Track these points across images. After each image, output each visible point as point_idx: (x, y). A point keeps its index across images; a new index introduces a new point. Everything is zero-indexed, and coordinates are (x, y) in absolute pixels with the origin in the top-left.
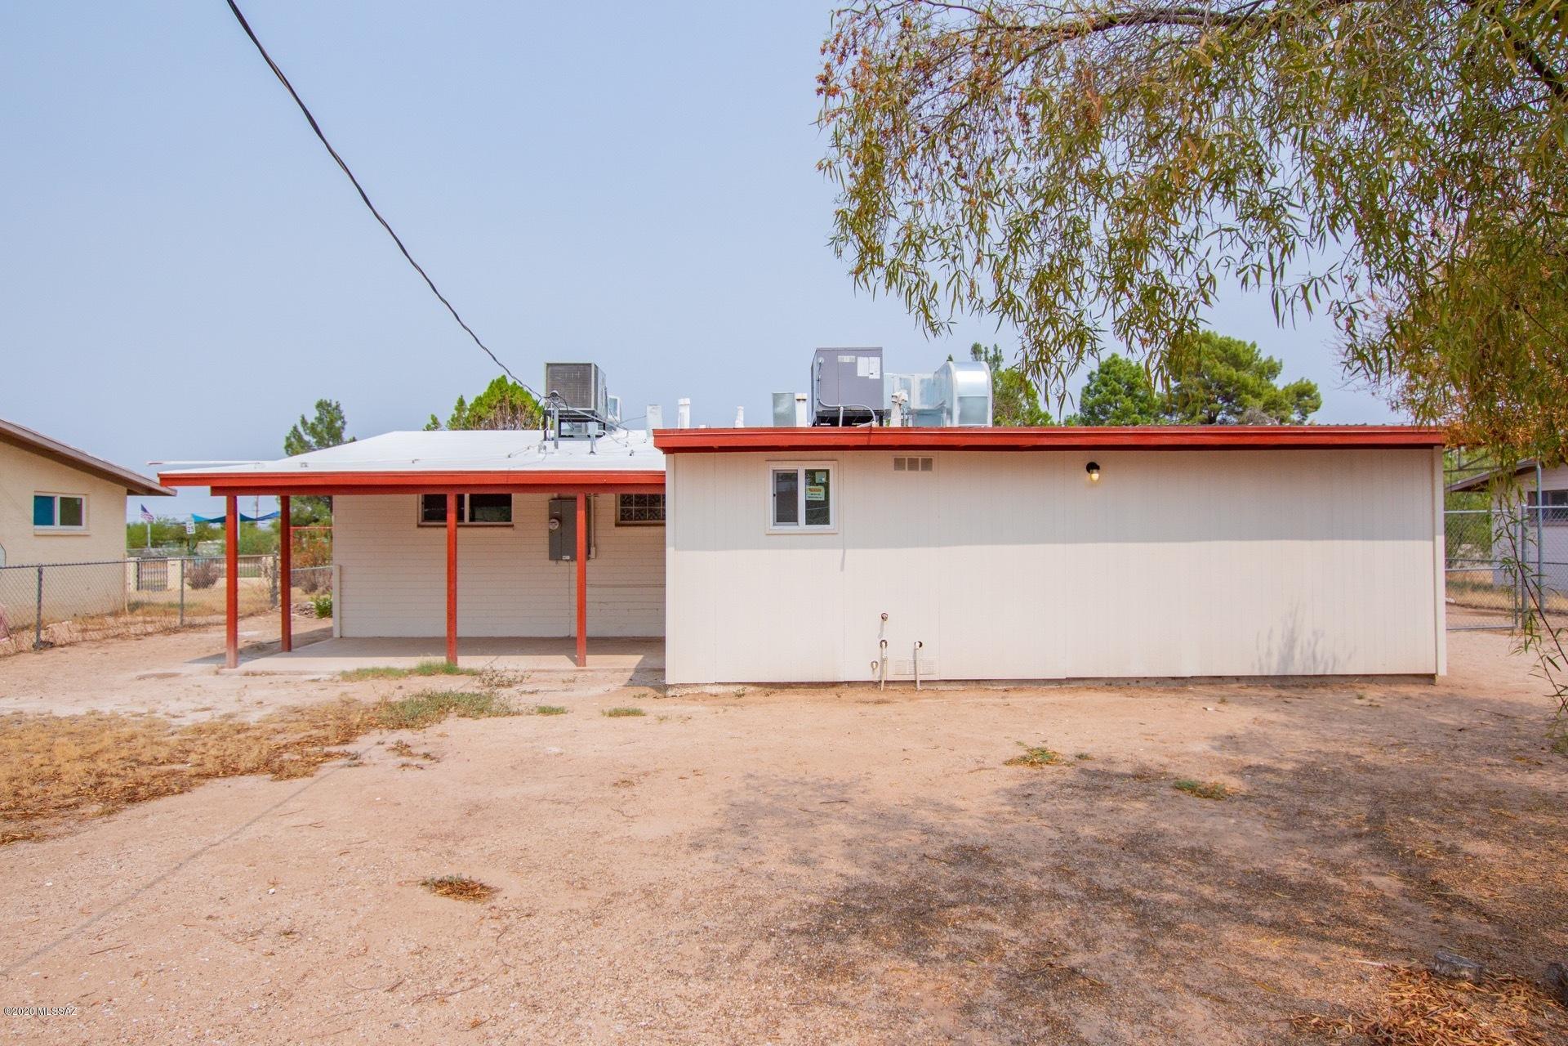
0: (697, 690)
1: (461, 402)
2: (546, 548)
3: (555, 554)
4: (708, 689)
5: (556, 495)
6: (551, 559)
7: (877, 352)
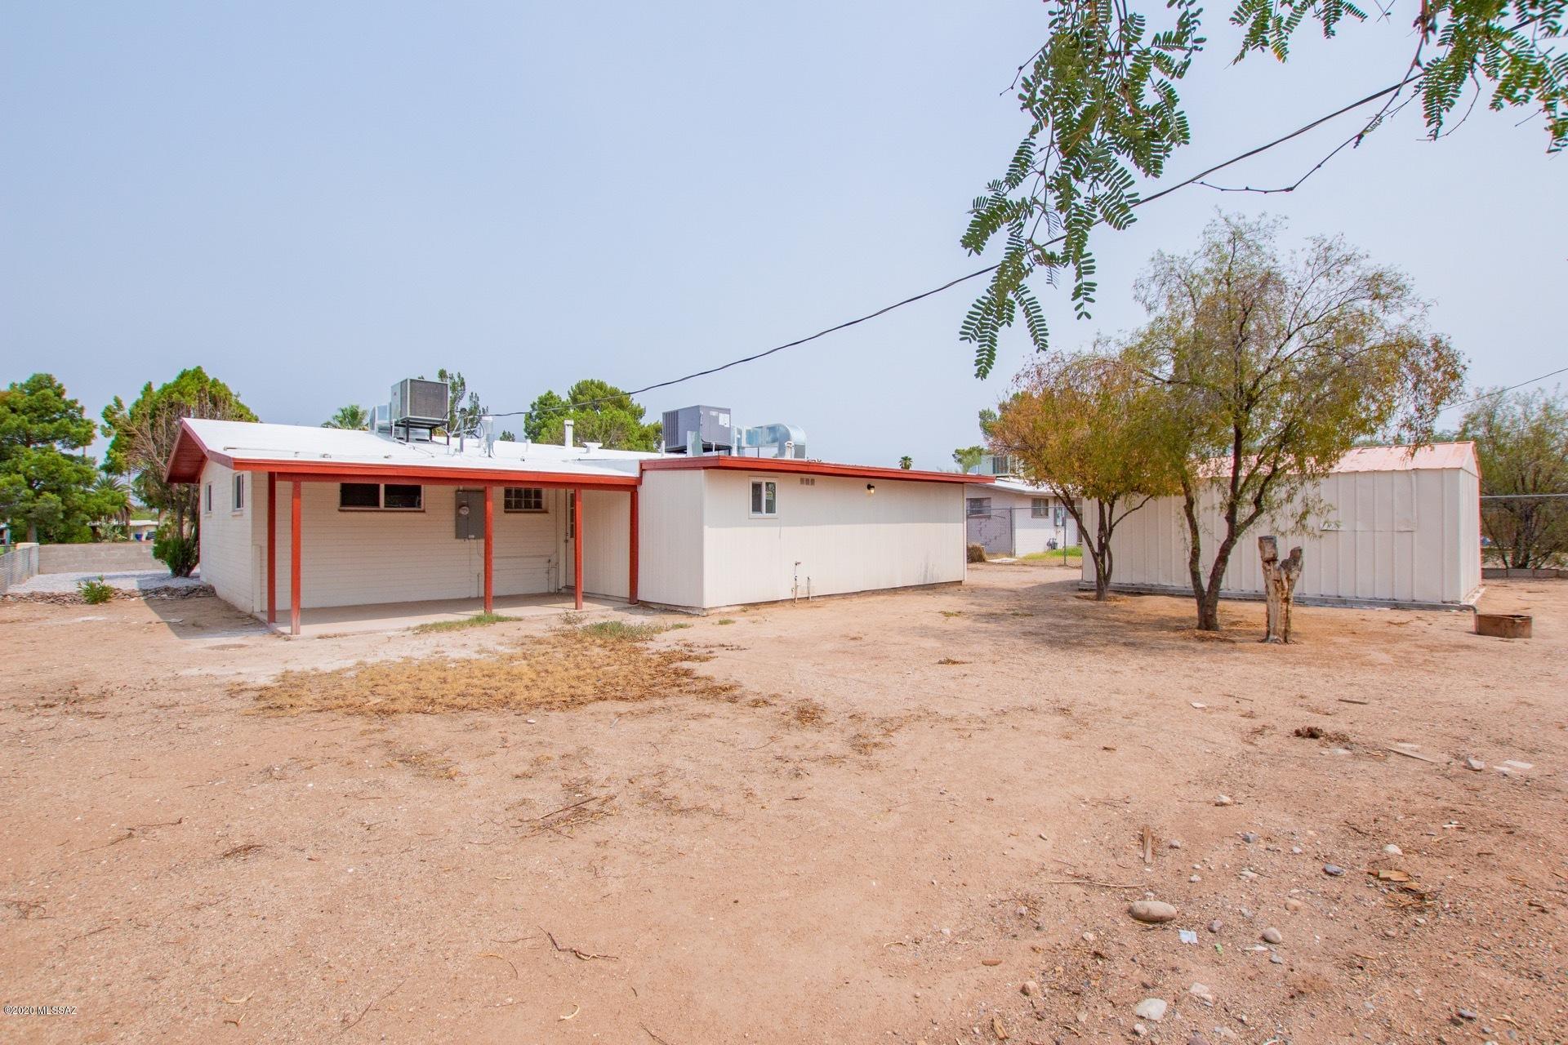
0: (718, 611)
1: (148, 388)
2: (453, 529)
3: (462, 532)
4: (722, 610)
5: (461, 488)
6: (457, 537)
7: (727, 411)
